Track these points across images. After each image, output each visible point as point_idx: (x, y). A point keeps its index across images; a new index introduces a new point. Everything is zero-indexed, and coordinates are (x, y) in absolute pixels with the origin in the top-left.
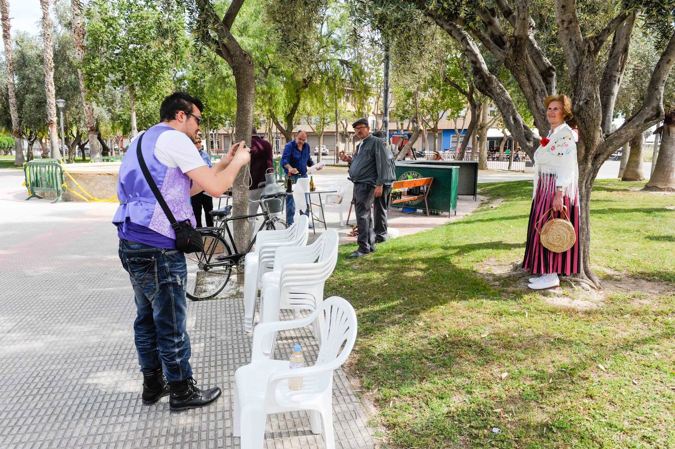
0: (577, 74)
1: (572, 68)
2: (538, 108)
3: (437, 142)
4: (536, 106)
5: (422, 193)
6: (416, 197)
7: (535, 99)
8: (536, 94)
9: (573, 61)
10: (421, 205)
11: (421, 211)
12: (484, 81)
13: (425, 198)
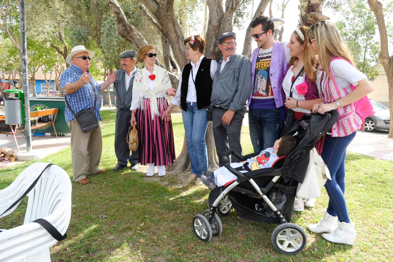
0: (220, 24)
1: (216, 20)
2: (180, 50)
3: (35, 87)
4: (179, 48)
5: (50, 121)
6: (47, 123)
7: (178, 42)
8: (179, 39)
9: (216, 15)
10: (50, 129)
11: (50, 134)
12: (126, 29)
13: (53, 124)
